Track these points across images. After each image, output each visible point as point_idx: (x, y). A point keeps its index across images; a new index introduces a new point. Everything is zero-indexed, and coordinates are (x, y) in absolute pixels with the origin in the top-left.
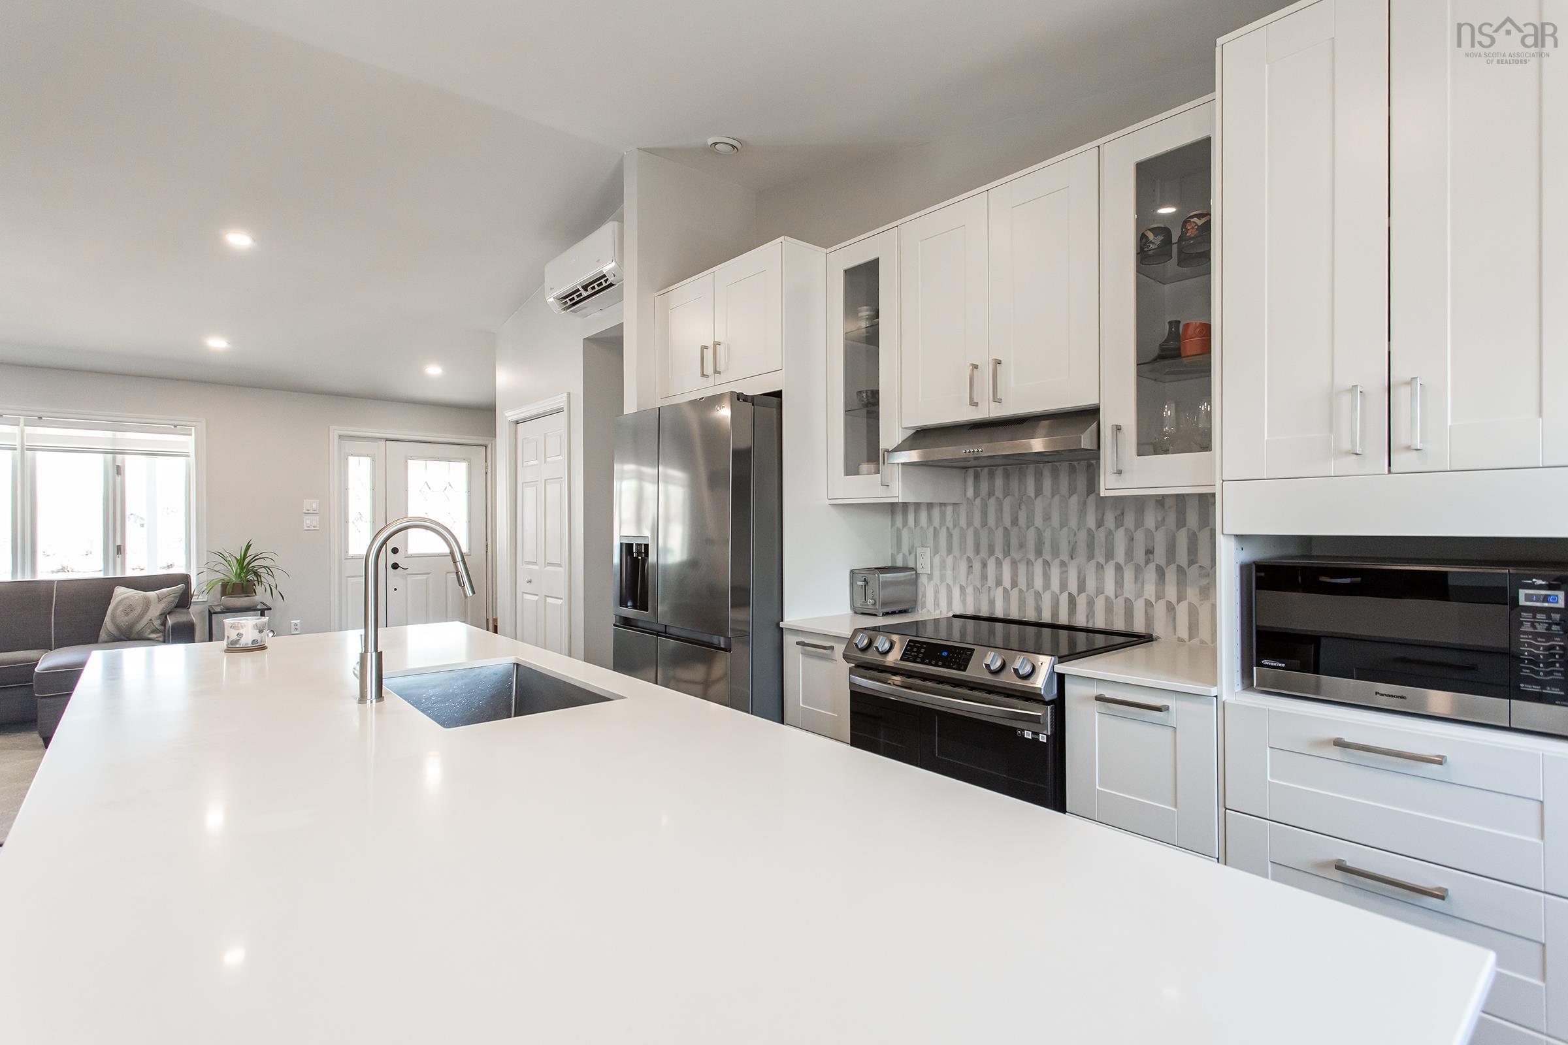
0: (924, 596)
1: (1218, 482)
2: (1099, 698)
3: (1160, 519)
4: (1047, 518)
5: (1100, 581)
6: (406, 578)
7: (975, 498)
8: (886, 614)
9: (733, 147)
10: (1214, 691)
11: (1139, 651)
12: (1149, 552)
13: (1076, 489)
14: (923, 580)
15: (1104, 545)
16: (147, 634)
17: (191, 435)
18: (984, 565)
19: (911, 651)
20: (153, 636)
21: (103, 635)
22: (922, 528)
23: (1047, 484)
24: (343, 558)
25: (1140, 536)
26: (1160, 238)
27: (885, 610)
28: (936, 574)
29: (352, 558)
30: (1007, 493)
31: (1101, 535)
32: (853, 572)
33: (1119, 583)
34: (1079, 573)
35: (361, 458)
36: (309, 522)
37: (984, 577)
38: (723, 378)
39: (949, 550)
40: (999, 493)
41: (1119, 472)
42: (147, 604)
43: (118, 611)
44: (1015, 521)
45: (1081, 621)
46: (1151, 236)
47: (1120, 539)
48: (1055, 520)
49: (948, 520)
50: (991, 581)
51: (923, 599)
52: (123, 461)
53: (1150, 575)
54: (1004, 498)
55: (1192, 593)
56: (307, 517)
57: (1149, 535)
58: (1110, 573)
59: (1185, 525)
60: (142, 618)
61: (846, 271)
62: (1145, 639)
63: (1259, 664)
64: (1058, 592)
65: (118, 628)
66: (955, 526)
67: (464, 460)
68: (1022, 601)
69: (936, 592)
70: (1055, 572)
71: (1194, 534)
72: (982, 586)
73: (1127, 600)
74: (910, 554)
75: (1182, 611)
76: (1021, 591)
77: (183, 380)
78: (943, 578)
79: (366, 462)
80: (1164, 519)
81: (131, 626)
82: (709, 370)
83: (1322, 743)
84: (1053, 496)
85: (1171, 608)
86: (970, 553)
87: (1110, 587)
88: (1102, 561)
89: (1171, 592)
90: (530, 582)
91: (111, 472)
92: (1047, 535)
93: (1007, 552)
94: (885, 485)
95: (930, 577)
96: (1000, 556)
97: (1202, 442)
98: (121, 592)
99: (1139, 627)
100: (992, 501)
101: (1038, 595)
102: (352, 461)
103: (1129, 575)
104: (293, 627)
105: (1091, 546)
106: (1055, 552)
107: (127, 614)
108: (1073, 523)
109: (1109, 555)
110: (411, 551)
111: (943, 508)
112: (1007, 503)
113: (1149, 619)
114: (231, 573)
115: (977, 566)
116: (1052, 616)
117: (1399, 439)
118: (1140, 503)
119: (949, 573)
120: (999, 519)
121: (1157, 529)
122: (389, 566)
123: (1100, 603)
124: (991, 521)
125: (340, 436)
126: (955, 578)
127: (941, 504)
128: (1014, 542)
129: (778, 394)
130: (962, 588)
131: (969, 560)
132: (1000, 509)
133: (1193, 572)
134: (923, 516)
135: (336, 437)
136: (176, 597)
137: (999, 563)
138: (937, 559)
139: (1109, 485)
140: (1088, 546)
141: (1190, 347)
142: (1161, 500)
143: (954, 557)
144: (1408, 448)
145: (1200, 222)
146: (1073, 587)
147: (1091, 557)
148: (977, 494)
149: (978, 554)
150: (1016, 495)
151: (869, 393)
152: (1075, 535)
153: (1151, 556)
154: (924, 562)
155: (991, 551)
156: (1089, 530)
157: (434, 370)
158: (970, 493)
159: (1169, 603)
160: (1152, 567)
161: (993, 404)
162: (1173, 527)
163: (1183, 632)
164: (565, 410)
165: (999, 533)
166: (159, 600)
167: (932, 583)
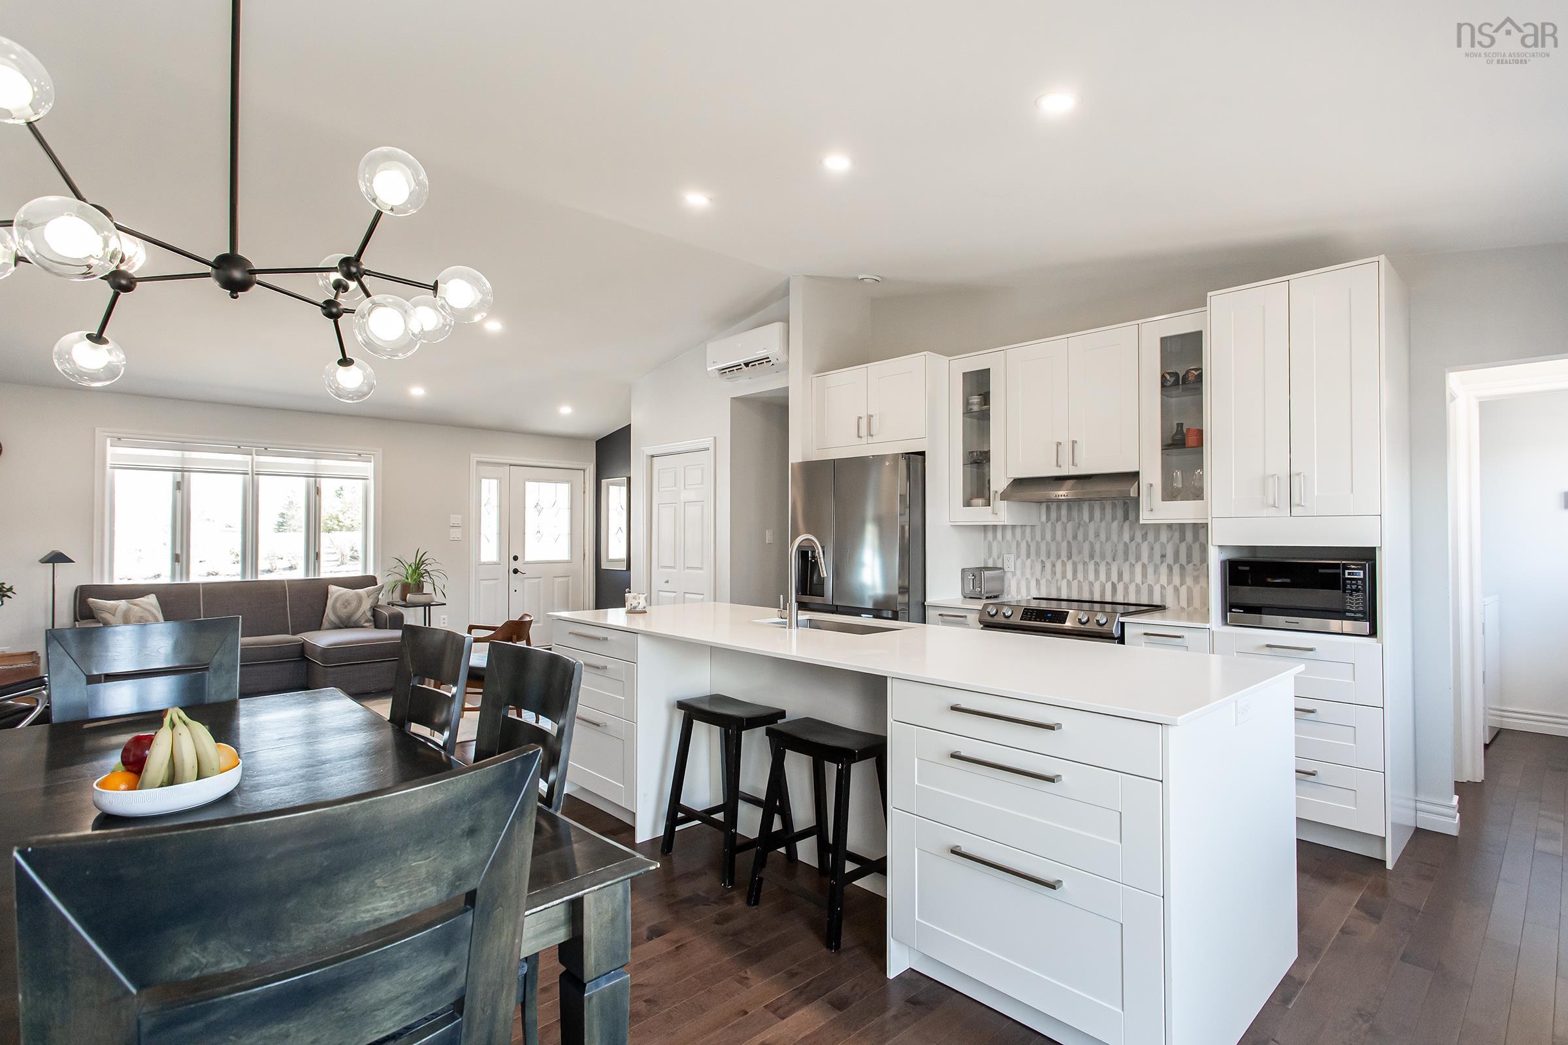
0: (1009, 586)
1: (1210, 518)
2: (1145, 634)
3: (1170, 536)
4: (1097, 535)
5: (1132, 573)
6: (523, 581)
7: (1047, 522)
8: (987, 598)
9: (877, 280)
10: (1208, 626)
11: (1157, 614)
12: (1163, 556)
13: (1116, 517)
14: (1009, 575)
15: (1135, 552)
16: (362, 623)
17: (371, 462)
18: (1054, 566)
19: (1027, 614)
20: (366, 624)
21: (325, 623)
22: (1007, 541)
23: (1097, 514)
24: (477, 564)
25: (1157, 547)
26: (1174, 379)
27: (987, 595)
28: (1018, 572)
29: (484, 564)
30: (1069, 518)
31: (1133, 546)
32: (963, 570)
33: (1144, 575)
34: (1119, 569)
35: (491, 480)
36: (454, 534)
37: (1054, 573)
38: (875, 439)
39: (1028, 556)
40: (1064, 519)
41: (1152, 510)
42: (360, 600)
43: (338, 605)
44: (1075, 537)
45: (1120, 598)
46: (1168, 377)
47: (1145, 548)
48: (1103, 536)
49: (1027, 536)
50: (1059, 575)
51: (1009, 589)
52: (319, 484)
53: (1164, 570)
54: (1068, 522)
55: (1189, 581)
56: (453, 530)
57: (1163, 546)
58: (1138, 569)
59: (1184, 540)
61: (964, 374)
62: (1160, 608)
63: (1231, 611)
64: (1104, 581)
65: (339, 617)
66: (1032, 540)
67: (568, 482)
68: (1080, 588)
69: (1018, 584)
70: (1103, 569)
71: (1191, 546)
72: (1052, 579)
73: (1150, 586)
74: (998, 558)
75: (1183, 591)
76: (1079, 581)
78: (1023, 574)
79: (494, 482)
80: (1172, 537)
81: (349, 617)
82: (864, 432)
83: (1261, 647)
84: (1101, 521)
85: (1176, 589)
86: (1043, 557)
87: (1138, 579)
88: (1133, 562)
89: (1176, 580)
90: (667, 582)
91: (313, 492)
92: (1097, 547)
93: (1070, 557)
94: (995, 513)
95: (1014, 574)
96: (1065, 560)
97: (1197, 494)
99: (1157, 601)
100: (1059, 526)
101: (1091, 584)
102: (485, 483)
103: (1150, 570)
105: (1126, 553)
106: (1103, 557)
107: (346, 607)
108: (1115, 537)
109: (1138, 558)
110: (528, 559)
111: (1024, 528)
112: (1070, 526)
113: (1163, 596)
114: (406, 575)
115: (1048, 566)
116: (1101, 597)
117: (1295, 500)
118: (1157, 527)
119: (1028, 571)
120: (1064, 536)
121: (1168, 542)
122: (511, 571)
123: (1132, 588)
124: (1059, 537)
125: (477, 462)
126: (1032, 574)
127: (1022, 525)
128: (1074, 551)
129: (923, 454)
130: (1038, 581)
131: (1043, 562)
132: (1065, 529)
133: (1190, 567)
134: (1009, 534)
135: (475, 463)
137: (1064, 564)
138: (1019, 562)
139: (1145, 517)
140: (1124, 553)
141: (1191, 440)
142: (1170, 526)
143: (1032, 560)
144: (1298, 505)
145: (1196, 373)
146: (1115, 578)
147: (1126, 559)
148: (1048, 519)
149: (1049, 558)
150: (1077, 521)
151: (978, 453)
152: (1116, 546)
153: (1164, 559)
154: (1010, 564)
155: (1059, 556)
156: (1125, 543)
157: (566, 410)
158: (1044, 518)
159: (1175, 586)
160: (1165, 565)
161: (1071, 467)
162: (1177, 541)
163: (1184, 603)
164: (712, 449)
165: (1064, 544)
166: (369, 596)
167: (1015, 578)
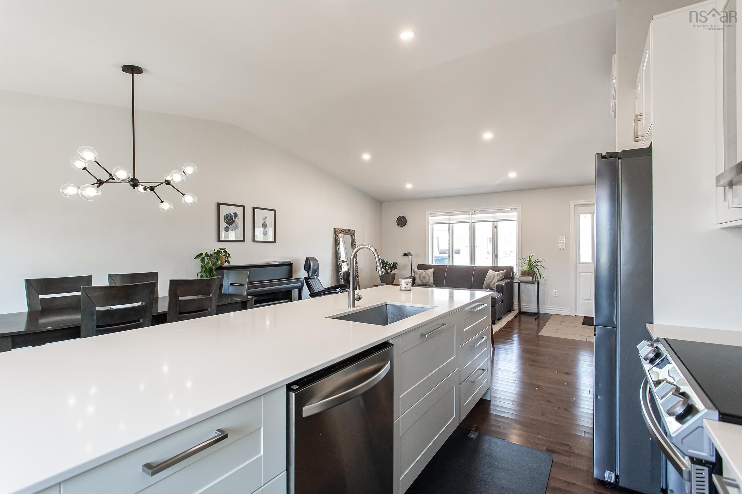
16: (493, 287)
17: (516, 212)
21: (484, 286)
24: (577, 263)
29: (582, 263)
35: (586, 215)
36: (562, 246)
42: (495, 276)
52: (497, 224)
56: (561, 244)
60: (492, 282)
77: (509, 191)
79: (589, 216)
91: (494, 228)
98: (491, 272)
102: (582, 216)
104: (554, 293)
114: (526, 268)
125: (575, 205)
135: (573, 206)
136: (503, 275)
166: (499, 276)
